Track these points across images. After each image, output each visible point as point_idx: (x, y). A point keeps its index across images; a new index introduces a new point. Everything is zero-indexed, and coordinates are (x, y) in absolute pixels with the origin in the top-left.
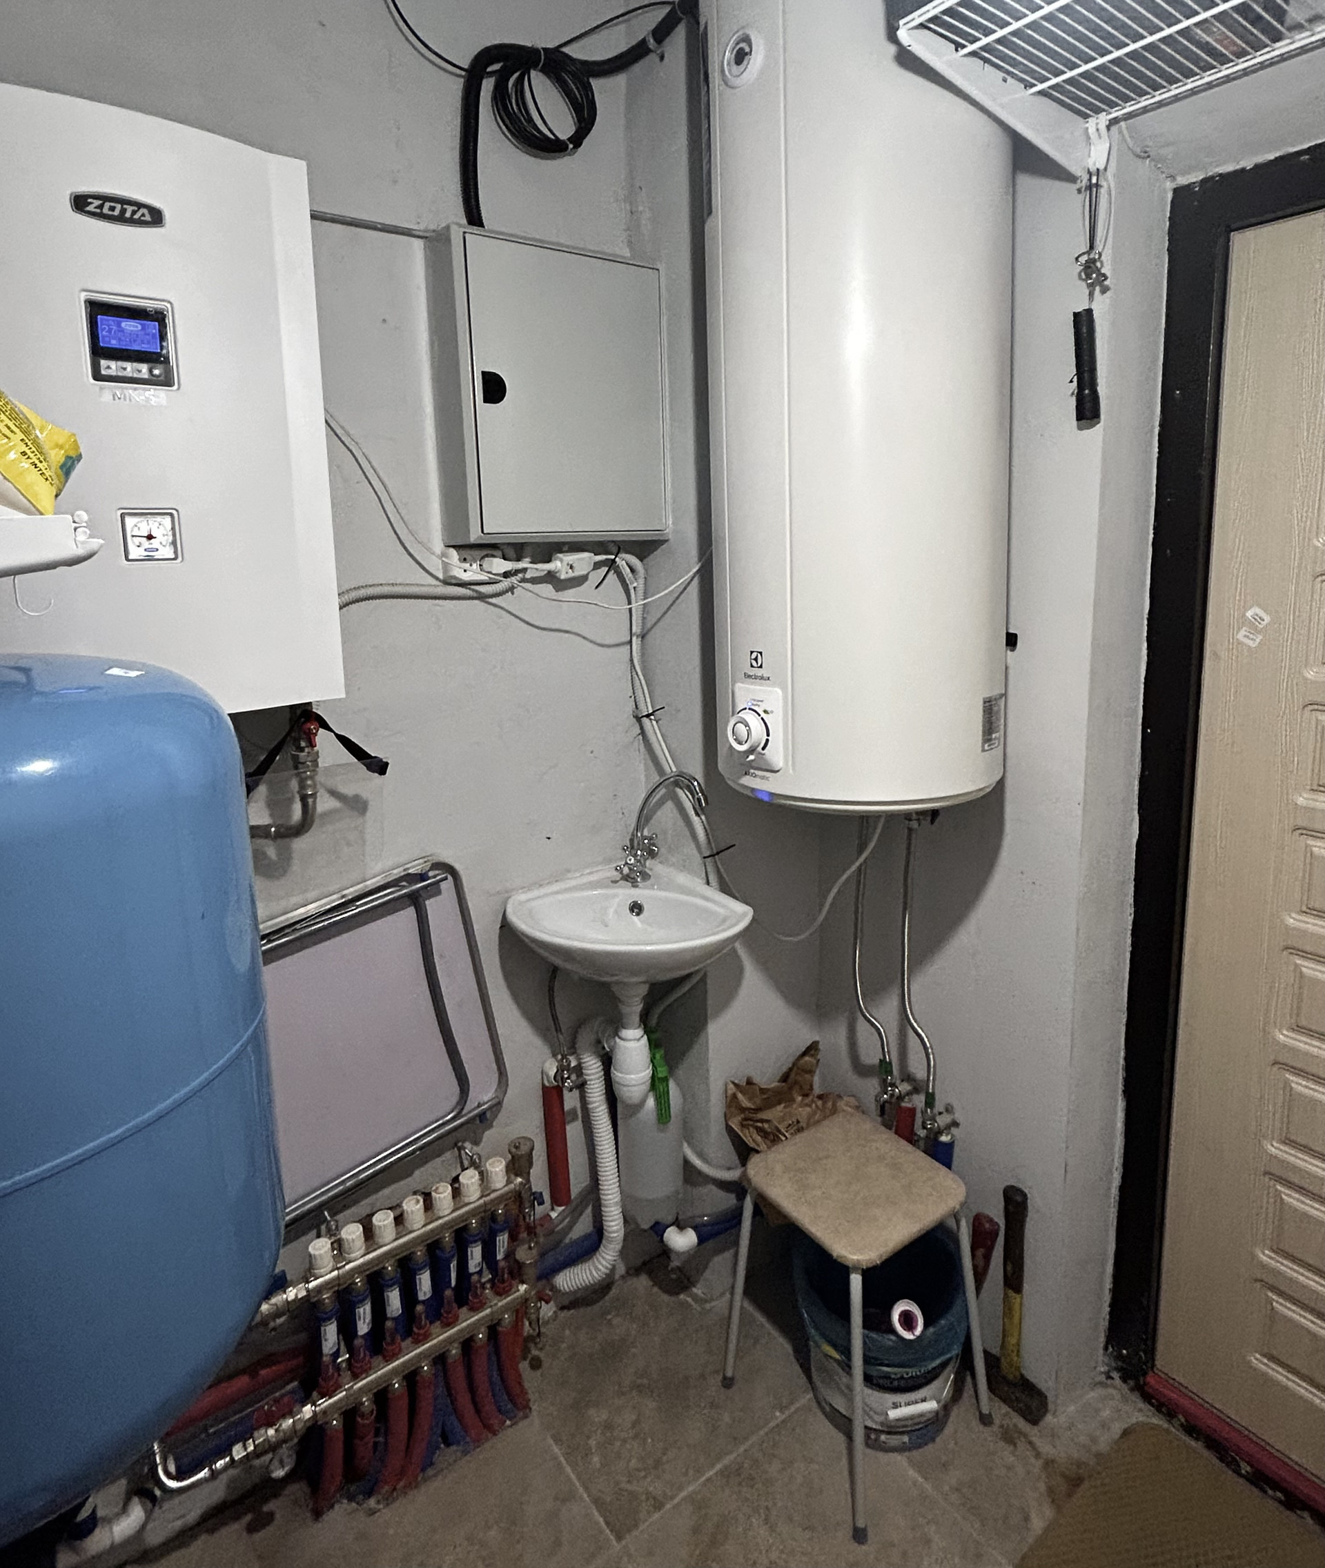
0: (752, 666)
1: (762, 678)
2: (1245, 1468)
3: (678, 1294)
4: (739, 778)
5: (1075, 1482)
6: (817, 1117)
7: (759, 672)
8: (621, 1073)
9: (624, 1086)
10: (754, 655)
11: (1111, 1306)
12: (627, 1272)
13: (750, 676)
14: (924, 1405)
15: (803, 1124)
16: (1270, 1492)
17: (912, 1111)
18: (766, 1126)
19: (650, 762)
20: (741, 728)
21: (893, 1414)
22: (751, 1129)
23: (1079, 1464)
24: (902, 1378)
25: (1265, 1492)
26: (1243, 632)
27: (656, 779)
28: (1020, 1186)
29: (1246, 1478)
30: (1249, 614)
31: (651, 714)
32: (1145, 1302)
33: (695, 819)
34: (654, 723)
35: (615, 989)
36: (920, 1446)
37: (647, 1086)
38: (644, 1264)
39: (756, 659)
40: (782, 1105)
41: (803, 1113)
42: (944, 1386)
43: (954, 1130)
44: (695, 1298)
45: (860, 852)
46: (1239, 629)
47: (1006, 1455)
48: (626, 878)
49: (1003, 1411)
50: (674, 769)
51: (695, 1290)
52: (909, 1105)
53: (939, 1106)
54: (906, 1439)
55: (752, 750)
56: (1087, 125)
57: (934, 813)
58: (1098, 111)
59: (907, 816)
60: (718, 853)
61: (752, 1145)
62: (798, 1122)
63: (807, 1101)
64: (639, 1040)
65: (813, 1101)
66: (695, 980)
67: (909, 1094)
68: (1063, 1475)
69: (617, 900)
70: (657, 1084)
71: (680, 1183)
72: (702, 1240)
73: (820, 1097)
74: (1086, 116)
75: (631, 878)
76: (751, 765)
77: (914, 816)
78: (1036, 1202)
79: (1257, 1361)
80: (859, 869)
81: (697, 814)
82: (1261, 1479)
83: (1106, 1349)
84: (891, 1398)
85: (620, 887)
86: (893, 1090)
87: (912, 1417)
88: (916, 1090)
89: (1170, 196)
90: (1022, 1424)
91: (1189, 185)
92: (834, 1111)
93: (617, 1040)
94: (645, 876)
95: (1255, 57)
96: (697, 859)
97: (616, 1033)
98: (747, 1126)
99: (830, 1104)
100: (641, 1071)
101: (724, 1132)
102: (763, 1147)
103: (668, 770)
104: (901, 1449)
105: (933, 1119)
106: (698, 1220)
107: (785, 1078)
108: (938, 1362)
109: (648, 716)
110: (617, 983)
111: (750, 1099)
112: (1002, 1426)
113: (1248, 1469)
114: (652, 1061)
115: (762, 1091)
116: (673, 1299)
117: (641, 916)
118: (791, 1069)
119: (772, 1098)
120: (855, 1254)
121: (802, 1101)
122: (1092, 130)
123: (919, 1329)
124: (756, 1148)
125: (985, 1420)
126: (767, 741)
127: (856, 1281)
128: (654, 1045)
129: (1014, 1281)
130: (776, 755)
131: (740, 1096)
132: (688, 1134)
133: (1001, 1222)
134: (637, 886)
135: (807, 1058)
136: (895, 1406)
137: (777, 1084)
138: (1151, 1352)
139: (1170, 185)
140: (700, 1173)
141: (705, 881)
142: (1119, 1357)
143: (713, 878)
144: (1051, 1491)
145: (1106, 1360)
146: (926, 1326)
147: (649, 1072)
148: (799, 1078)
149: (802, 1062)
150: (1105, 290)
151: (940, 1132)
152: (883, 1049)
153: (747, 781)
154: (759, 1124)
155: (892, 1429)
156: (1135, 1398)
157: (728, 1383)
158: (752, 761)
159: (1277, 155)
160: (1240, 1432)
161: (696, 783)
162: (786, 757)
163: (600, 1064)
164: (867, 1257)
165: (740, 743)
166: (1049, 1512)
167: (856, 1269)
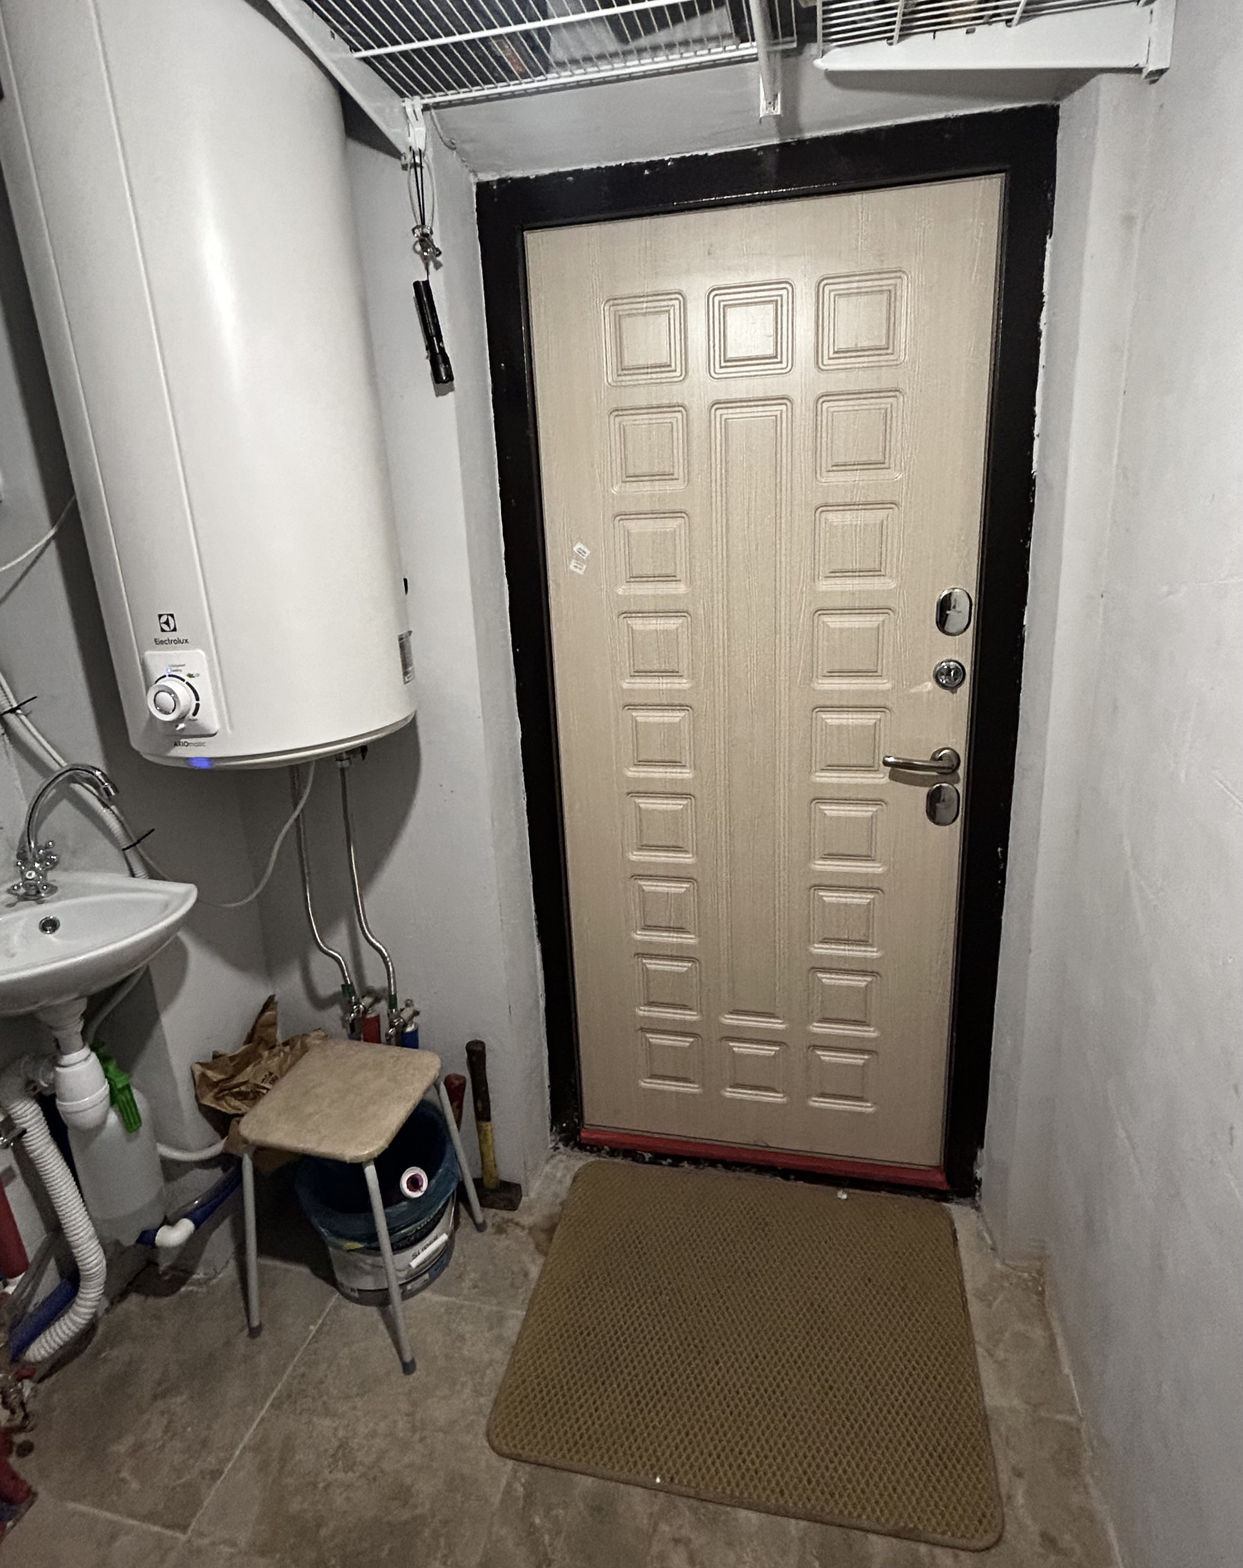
0: (163, 630)
1: (178, 641)
2: (647, 1156)
3: (178, 1289)
4: (169, 750)
5: (550, 1231)
6: (289, 1061)
7: (173, 636)
8: (72, 1100)
9: (77, 1112)
10: (164, 619)
11: (551, 1098)
12: (112, 1303)
13: (162, 642)
14: (438, 1240)
15: (276, 1074)
16: (664, 1163)
17: (377, 1019)
18: (243, 1088)
19: (25, 764)
20: (165, 697)
21: (414, 1264)
22: (228, 1098)
23: (551, 1217)
24: (417, 1231)
25: (661, 1164)
26: (573, 563)
27: (39, 782)
28: (479, 1039)
29: (651, 1162)
30: (575, 549)
31: (18, 708)
32: (573, 1081)
33: (104, 812)
34: (23, 717)
35: (41, 1017)
36: (438, 1275)
37: (107, 1102)
38: (130, 1284)
39: (167, 623)
40: (252, 1066)
41: (273, 1064)
42: (446, 1221)
43: (415, 1019)
44: (199, 1283)
45: (296, 805)
46: (570, 561)
47: (502, 1243)
48: (25, 898)
49: (491, 1214)
50: (62, 762)
51: (195, 1276)
52: (373, 1015)
53: (400, 1005)
54: (426, 1276)
55: (181, 718)
56: (403, 104)
57: (363, 749)
58: (413, 93)
59: (338, 756)
60: (139, 841)
61: (233, 1112)
62: (271, 1074)
63: (275, 1050)
64: (86, 1059)
65: (280, 1051)
66: (135, 981)
67: (371, 1005)
68: (542, 1230)
69: (21, 923)
70: (118, 1098)
71: (161, 1183)
72: (197, 1224)
73: (285, 1044)
74: (402, 95)
75: (33, 894)
76: (183, 734)
77: (345, 756)
78: (491, 1044)
79: (646, 1084)
80: (297, 820)
81: (105, 806)
82: (658, 1158)
83: (551, 1130)
84: (409, 1252)
85: (22, 908)
86: (358, 1007)
87: (430, 1257)
88: (377, 1000)
89: (474, 189)
90: (506, 1214)
91: (488, 182)
92: (305, 1049)
93: (58, 1069)
94: (52, 889)
95: (533, 82)
96: (113, 853)
97: (55, 1062)
98: (223, 1098)
99: (298, 1045)
100: (98, 1089)
101: (198, 1115)
102: (244, 1108)
103: (56, 767)
104: (426, 1285)
105: (399, 1017)
106: (190, 1208)
107: (250, 1039)
108: (442, 1203)
109: (13, 711)
110: (42, 1009)
111: (221, 1073)
112: (493, 1225)
113: (650, 1155)
114: (106, 1077)
115: (232, 1058)
116: (174, 1298)
117: (57, 932)
118: (254, 1029)
119: (242, 1061)
120: (365, 1149)
121: (270, 1053)
122: (409, 110)
123: (425, 1186)
124: (240, 1112)
125: (480, 1228)
126: (198, 706)
127: (371, 1172)
128: (104, 1060)
129: (483, 1114)
130: (209, 718)
131: (210, 1073)
132: (159, 1135)
133: (466, 1074)
134: (42, 902)
135: (268, 1013)
136: (415, 1256)
137: (244, 1047)
138: (581, 1117)
139: (473, 180)
140: (178, 1163)
141: (128, 873)
142: (562, 1130)
143: (139, 869)
144: (537, 1246)
145: (553, 1137)
146: (429, 1180)
147: (105, 1089)
148: (264, 1035)
149: (264, 1018)
150: (438, 266)
151: (405, 1025)
152: (344, 974)
153: (179, 752)
154: (235, 1090)
155: (414, 1276)
156: (577, 1153)
157: (254, 1333)
158: (182, 729)
159: (551, 171)
160: (642, 1136)
161: (98, 773)
162: (221, 716)
163: (36, 1106)
164: (376, 1147)
165: (167, 713)
166: (540, 1260)
167: (368, 1162)
